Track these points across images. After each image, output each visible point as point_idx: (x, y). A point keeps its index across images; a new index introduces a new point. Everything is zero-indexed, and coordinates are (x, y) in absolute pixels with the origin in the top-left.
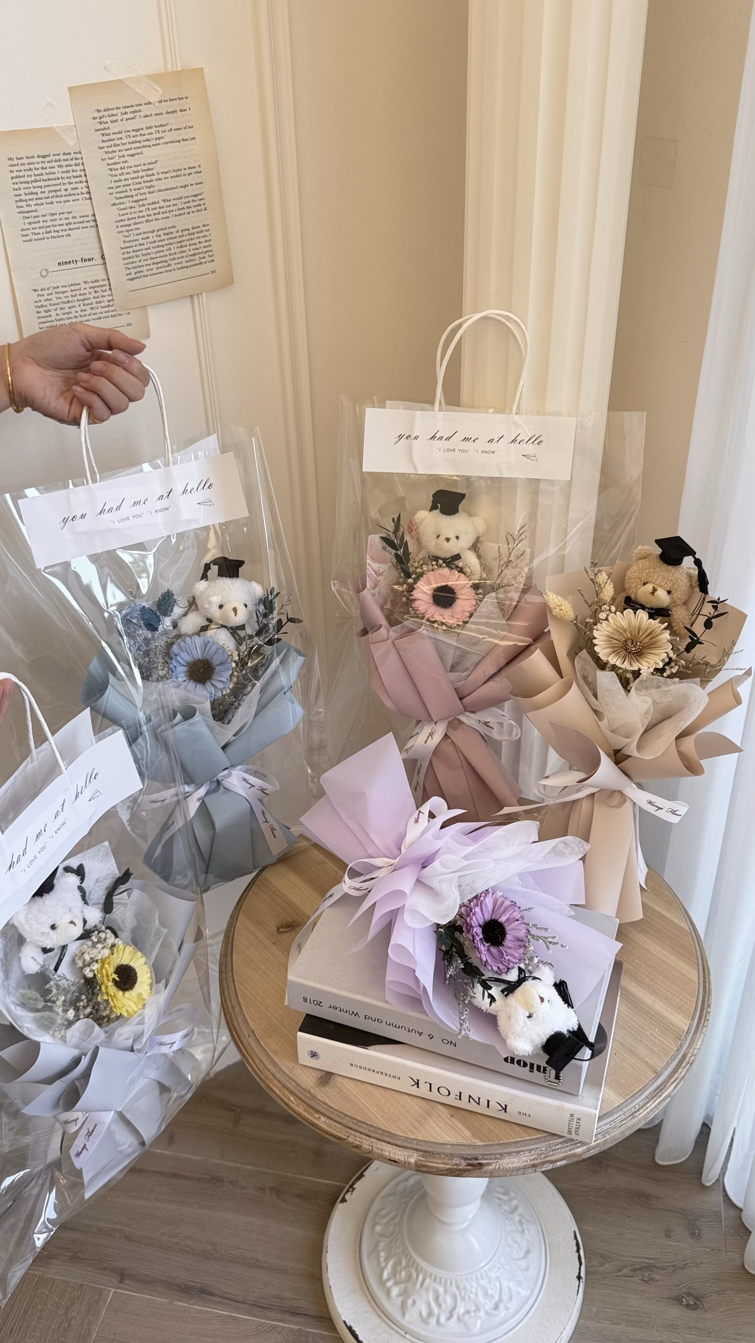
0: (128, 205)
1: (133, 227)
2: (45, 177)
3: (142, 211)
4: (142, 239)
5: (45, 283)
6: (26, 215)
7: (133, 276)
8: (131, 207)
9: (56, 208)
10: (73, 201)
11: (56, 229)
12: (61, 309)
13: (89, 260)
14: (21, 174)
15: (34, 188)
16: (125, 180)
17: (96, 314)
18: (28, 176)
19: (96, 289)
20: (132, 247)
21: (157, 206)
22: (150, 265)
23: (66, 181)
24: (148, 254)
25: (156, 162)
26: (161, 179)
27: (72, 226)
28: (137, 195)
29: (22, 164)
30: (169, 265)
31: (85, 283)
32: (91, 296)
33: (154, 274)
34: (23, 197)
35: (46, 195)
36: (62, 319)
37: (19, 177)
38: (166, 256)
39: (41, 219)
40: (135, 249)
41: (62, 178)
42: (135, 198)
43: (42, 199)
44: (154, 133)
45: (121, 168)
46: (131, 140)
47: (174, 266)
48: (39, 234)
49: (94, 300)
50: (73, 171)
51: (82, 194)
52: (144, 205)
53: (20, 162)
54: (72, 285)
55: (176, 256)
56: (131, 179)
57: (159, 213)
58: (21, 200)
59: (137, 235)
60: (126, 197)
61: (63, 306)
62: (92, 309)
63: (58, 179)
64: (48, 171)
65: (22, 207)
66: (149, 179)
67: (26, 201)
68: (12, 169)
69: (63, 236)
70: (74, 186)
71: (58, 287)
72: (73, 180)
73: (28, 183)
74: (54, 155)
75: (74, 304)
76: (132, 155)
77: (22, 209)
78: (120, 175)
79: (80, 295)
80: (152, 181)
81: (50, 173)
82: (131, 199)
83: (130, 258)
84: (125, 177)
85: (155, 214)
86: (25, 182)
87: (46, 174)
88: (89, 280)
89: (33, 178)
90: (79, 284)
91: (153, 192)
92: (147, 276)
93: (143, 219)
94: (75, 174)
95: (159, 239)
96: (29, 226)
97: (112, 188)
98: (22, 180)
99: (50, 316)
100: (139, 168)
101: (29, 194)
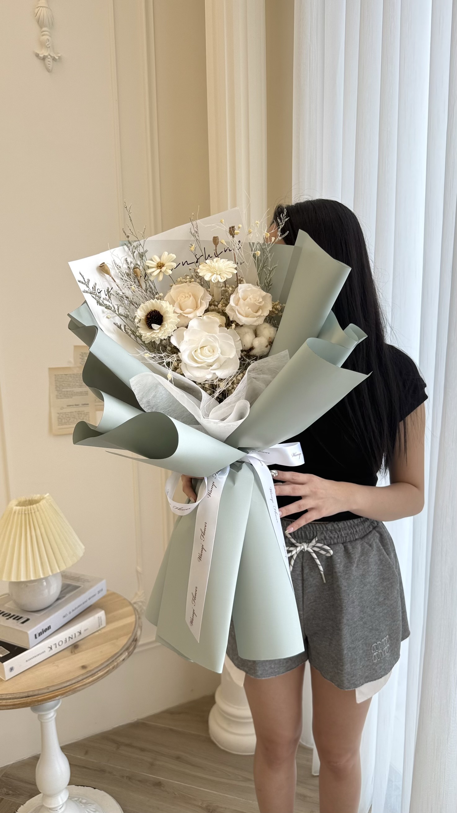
5: (61, 411)
10: (74, 388)
11: (68, 395)
29: (59, 377)
36: (66, 423)
39: (63, 392)
48: (62, 397)
49: (78, 418)
54: (71, 412)
61: (67, 419)
63: (70, 381)
64: (67, 379)
65: (57, 389)
67: (59, 387)
68: (55, 378)
70: (75, 383)
71: (66, 413)
74: (70, 374)
79: (73, 415)
88: (77, 411)
89: (62, 381)
96: (59, 394)
98: (58, 381)
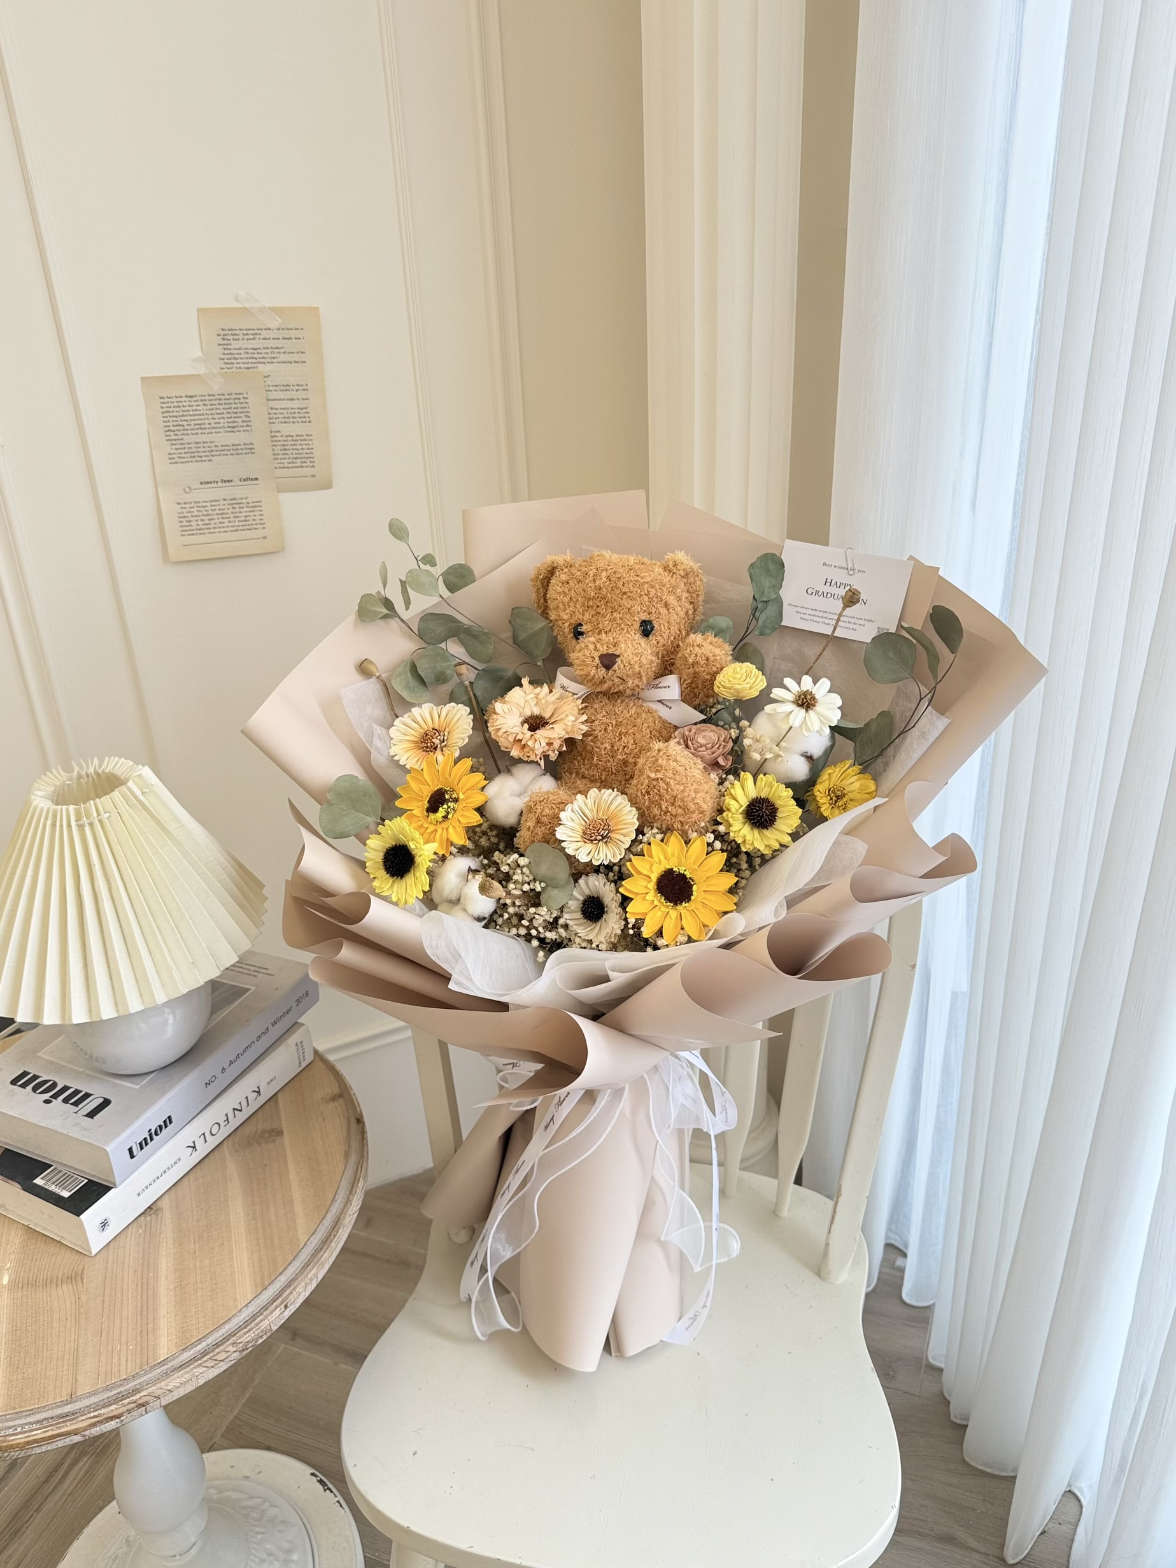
2: (191, 413)
5: (188, 498)
6: (174, 442)
9: (200, 438)
10: (216, 433)
11: (199, 454)
12: (202, 520)
13: (229, 481)
14: (170, 410)
15: (181, 421)
17: (233, 526)
18: (177, 412)
19: (234, 506)
23: (210, 416)
27: (214, 453)
29: (172, 402)
31: (225, 500)
32: (229, 511)
34: (172, 428)
35: (192, 427)
36: (202, 529)
37: (169, 412)
39: (187, 446)
41: (207, 414)
43: (188, 430)
44: (269, 354)
48: (184, 458)
49: (232, 515)
50: (216, 409)
51: (224, 427)
53: (170, 400)
54: (212, 501)
58: (169, 431)
61: (204, 518)
62: (229, 522)
63: (203, 415)
64: (194, 408)
65: (170, 435)
67: (174, 431)
68: (163, 405)
69: (205, 461)
70: (217, 421)
71: (199, 502)
72: (216, 416)
73: (176, 417)
74: (200, 396)
75: (213, 517)
76: (248, 368)
77: (170, 438)
79: (219, 509)
81: (196, 410)
86: (173, 416)
87: (193, 410)
88: (227, 498)
89: (181, 413)
90: (219, 501)
94: (218, 411)
96: (176, 451)
98: (171, 414)
99: (191, 525)
101: (177, 426)
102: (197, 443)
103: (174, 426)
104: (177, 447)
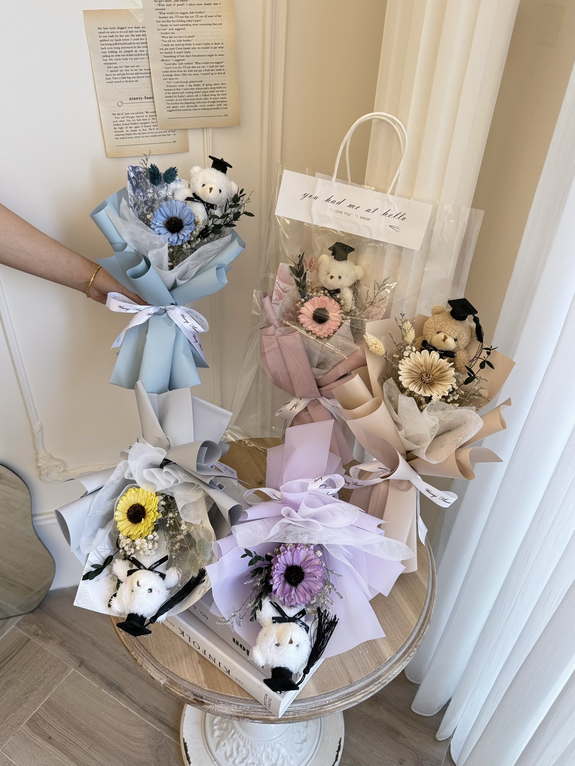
0: (172, 62)
1: (173, 77)
2: (122, 42)
3: (181, 68)
4: (179, 86)
5: (120, 110)
6: (109, 66)
7: (171, 109)
8: (174, 64)
9: (130, 63)
10: (141, 59)
11: (129, 76)
12: (130, 127)
14: (106, 39)
15: (115, 48)
16: (171, 45)
18: (111, 40)
19: (153, 117)
20: (172, 90)
21: (191, 65)
22: (183, 103)
23: (136, 45)
24: (182, 96)
25: (193, 36)
26: (196, 48)
27: (139, 75)
28: (178, 56)
29: (107, 34)
30: (196, 106)
31: (147, 112)
32: (150, 121)
33: (185, 110)
34: (108, 54)
35: (122, 54)
36: (130, 134)
37: (105, 40)
38: (194, 99)
39: (119, 69)
40: (174, 91)
41: (134, 43)
42: (177, 58)
43: (120, 56)
44: (195, 16)
45: (170, 37)
46: (178, 19)
47: (199, 107)
48: (118, 78)
49: (152, 124)
50: (141, 39)
52: (182, 64)
53: (106, 31)
54: (138, 113)
55: (201, 101)
56: (176, 45)
57: (192, 71)
58: (106, 56)
59: (176, 83)
60: (171, 56)
61: (132, 126)
62: (150, 129)
63: (131, 44)
64: (124, 38)
65: (106, 60)
66: (187, 47)
68: (100, 35)
69: (133, 81)
70: (141, 49)
71: (129, 114)
72: (141, 45)
73: (111, 45)
74: (128, 28)
75: (138, 125)
76: (179, 30)
77: (106, 62)
78: (169, 41)
79: (143, 120)
80: (189, 48)
81: (125, 40)
82: (174, 58)
83: (170, 97)
84: (172, 43)
85: (189, 71)
86: (109, 44)
87: (123, 40)
88: (149, 111)
89: (114, 42)
90: (143, 113)
91: (189, 56)
92: (181, 110)
93: (181, 73)
94: (143, 41)
95: (190, 87)
97: (163, 49)
98: (107, 42)
99: (123, 131)
100: (182, 39)
101: (112, 52)
102: (127, 67)
103: (109, 52)
104: (112, 69)
